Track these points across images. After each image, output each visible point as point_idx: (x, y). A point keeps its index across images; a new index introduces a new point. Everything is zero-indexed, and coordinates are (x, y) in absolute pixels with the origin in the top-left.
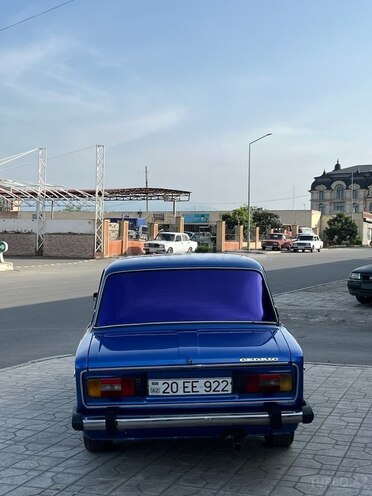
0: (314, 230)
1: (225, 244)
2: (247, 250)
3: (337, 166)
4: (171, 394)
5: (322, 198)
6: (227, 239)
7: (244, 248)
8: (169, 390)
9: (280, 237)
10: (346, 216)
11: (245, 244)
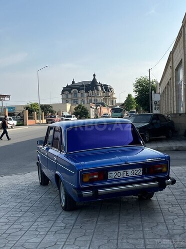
0: (69, 112)
1: (29, 122)
2: (39, 124)
3: (73, 82)
4: (118, 177)
5: (67, 98)
6: (29, 119)
7: (38, 123)
8: (117, 176)
9: (55, 117)
10: (83, 105)
11: (38, 121)
